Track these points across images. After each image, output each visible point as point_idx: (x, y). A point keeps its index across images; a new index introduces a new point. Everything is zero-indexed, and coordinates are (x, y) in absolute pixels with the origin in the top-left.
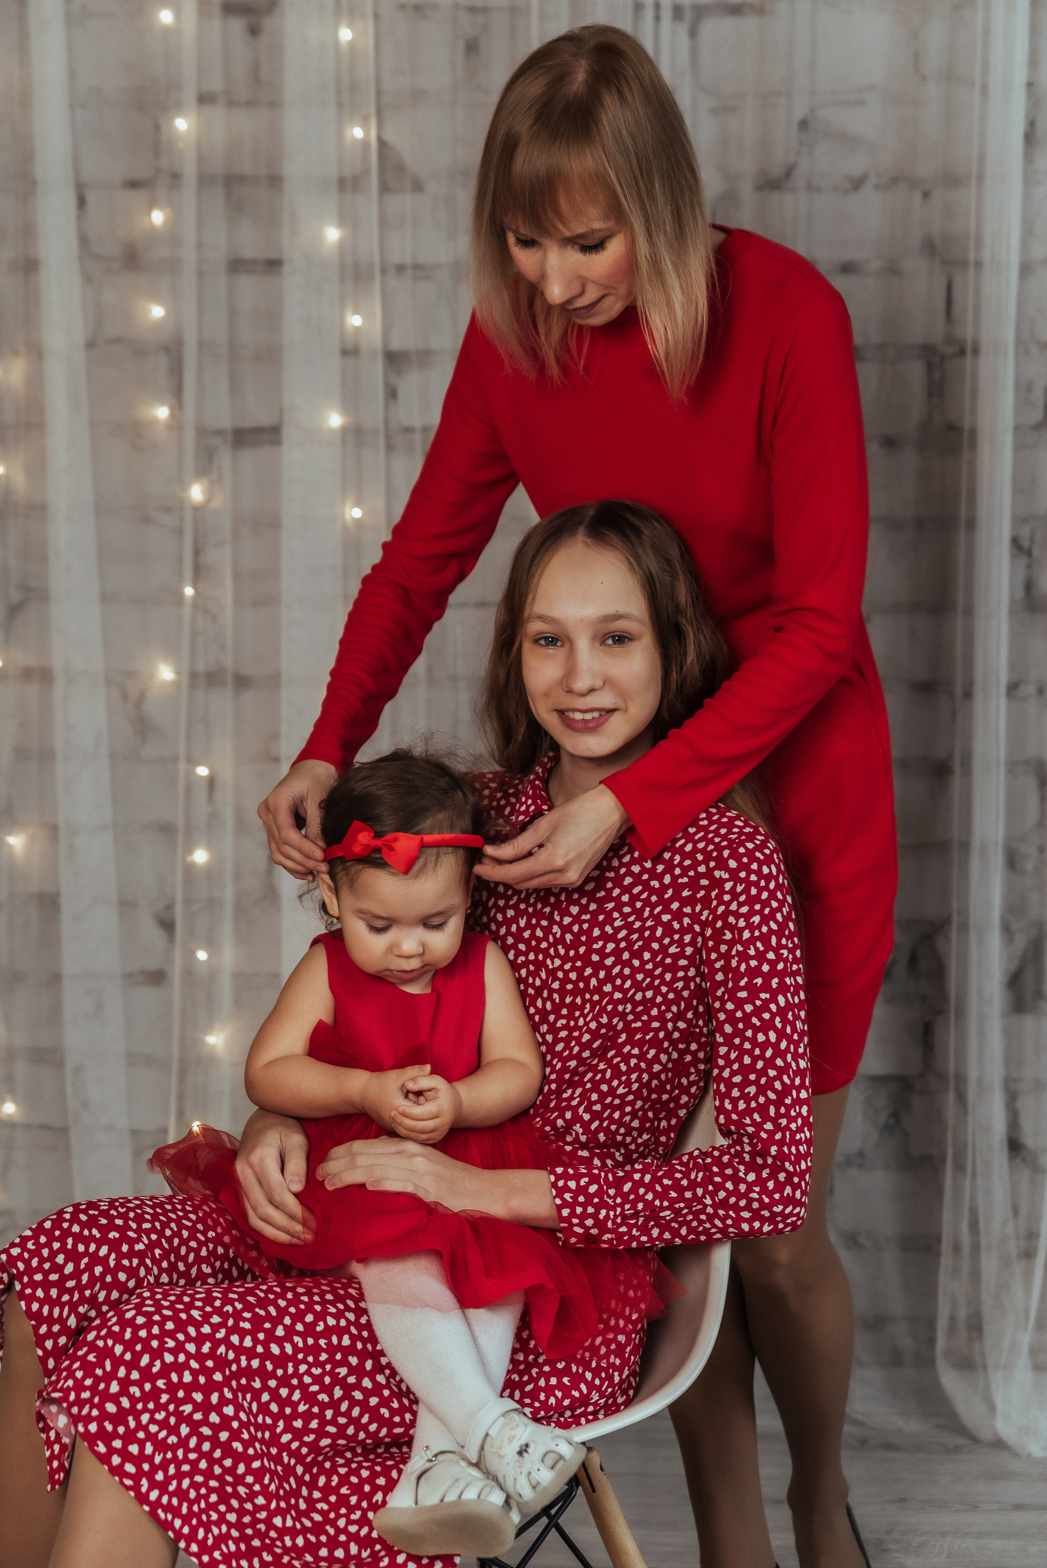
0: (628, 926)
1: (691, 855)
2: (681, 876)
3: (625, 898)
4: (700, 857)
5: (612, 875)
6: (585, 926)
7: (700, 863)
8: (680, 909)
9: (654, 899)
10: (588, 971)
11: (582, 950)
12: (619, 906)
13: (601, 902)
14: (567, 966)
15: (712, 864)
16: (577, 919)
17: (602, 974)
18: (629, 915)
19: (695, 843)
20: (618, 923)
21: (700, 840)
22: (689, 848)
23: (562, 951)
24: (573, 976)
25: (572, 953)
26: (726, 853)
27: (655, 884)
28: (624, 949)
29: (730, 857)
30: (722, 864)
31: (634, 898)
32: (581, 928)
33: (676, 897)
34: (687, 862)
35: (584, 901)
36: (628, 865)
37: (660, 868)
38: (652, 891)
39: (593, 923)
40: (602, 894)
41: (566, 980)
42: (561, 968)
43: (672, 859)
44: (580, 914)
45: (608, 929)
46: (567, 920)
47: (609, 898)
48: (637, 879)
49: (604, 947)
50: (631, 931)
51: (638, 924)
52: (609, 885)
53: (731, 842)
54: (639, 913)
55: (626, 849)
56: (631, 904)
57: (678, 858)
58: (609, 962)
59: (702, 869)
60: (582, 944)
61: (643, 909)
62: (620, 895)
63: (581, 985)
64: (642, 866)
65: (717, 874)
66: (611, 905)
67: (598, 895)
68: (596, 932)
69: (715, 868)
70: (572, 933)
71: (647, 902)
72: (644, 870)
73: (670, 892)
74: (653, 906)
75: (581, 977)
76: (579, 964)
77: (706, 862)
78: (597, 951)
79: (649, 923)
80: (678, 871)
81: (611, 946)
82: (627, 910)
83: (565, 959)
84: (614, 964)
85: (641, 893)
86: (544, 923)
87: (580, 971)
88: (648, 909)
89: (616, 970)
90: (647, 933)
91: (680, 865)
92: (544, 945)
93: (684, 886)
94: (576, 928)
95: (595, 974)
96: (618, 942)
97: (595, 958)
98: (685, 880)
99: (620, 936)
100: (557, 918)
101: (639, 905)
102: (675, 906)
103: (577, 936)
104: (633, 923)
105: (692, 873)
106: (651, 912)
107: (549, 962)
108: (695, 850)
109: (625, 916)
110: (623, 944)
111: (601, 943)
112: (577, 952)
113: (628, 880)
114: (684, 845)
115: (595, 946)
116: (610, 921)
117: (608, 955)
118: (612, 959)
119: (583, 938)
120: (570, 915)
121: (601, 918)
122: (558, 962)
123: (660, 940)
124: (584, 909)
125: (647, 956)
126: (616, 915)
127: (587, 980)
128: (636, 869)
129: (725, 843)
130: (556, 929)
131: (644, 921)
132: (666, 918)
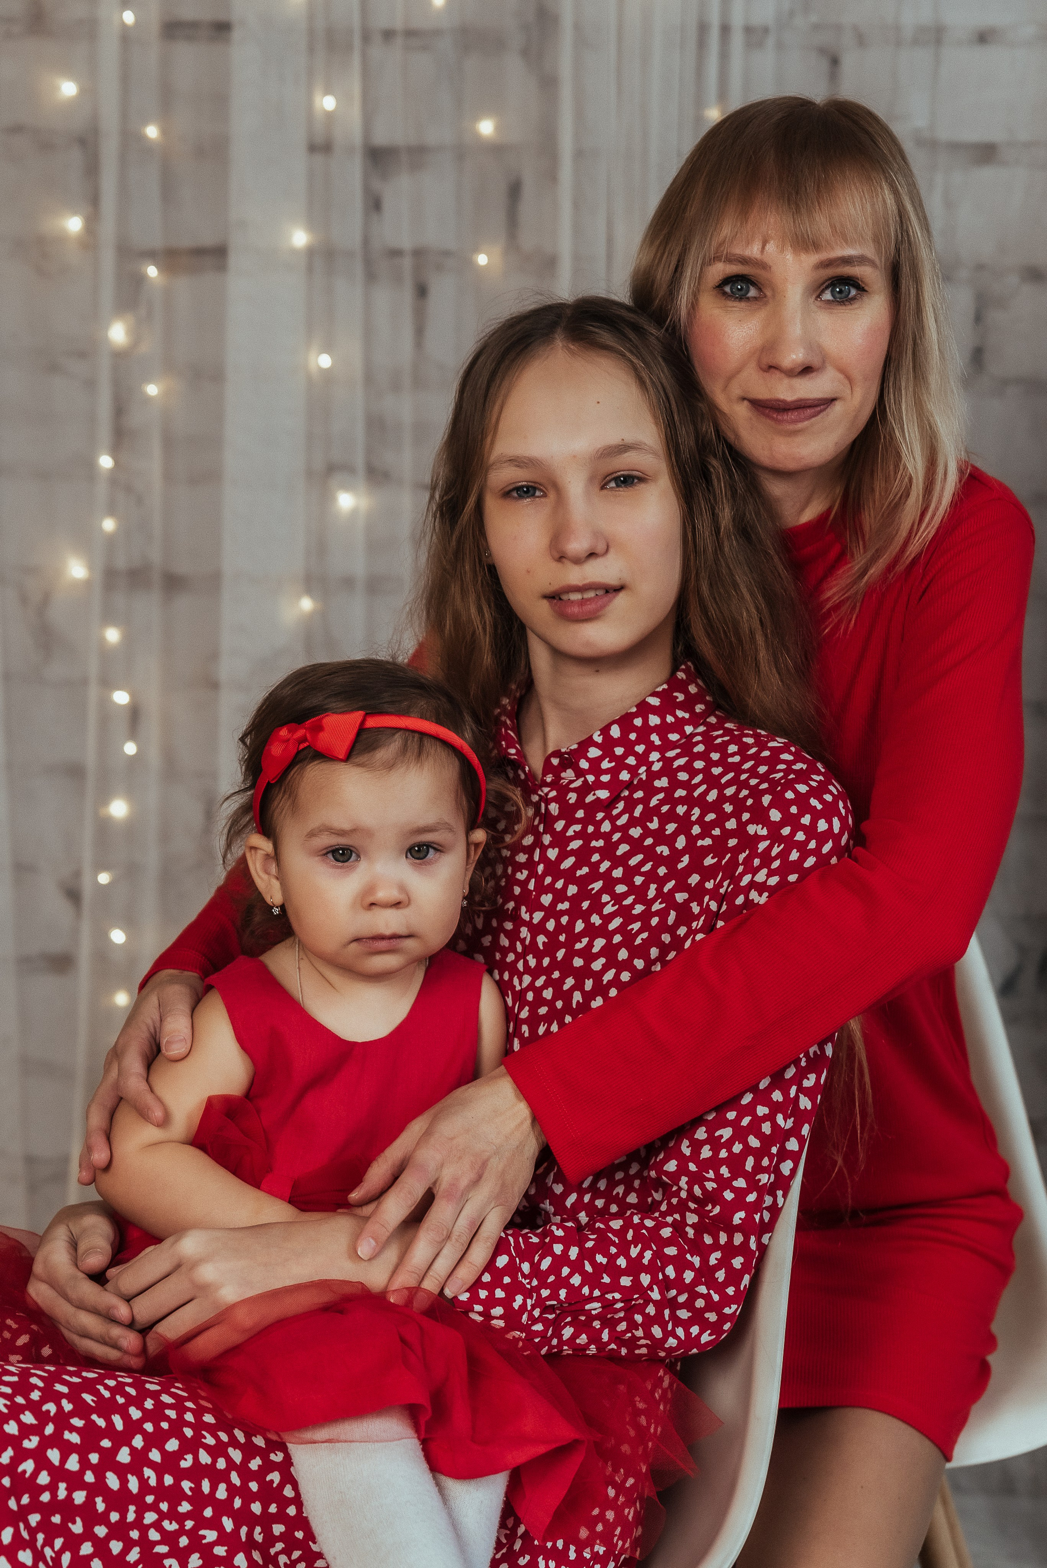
0: (625, 912)
1: (716, 807)
2: (701, 836)
3: (618, 873)
4: (728, 808)
5: (600, 843)
6: (564, 920)
7: (728, 817)
8: (701, 884)
9: (662, 871)
10: (570, 982)
11: (560, 954)
12: (610, 884)
13: (583, 883)
14: (539, 982)
15: (746, 816)
16: (551, 912)
17: (589, 984)
18: (625, 895)
19: (721, 788)
20: (608, 909)
21: (729, 784)
22: (712, 796)
23: (532, 962)
24: (548, 994)
25: (546, 961)
26: (766, 800)
27: (663, 850)
28: (619, 946)
29: (772, 805)
30: (759, 816)
31: (631, 873)
32: (558, 923)
33: (695, 866)
34: (710, 817)
35: (559, 884)
36: (625, 829)
37: (671, 828)
38: (659, 860)
39: (575, 913)
40: (585, 870)
41: (539, 1001)
42: (531, 986)
43: (688, 813)
44: (554, 903)
45: (596, 920)
46: (538, 916)
47: (594, 876)
48: (636, 846)
49: (590, 945)
50: (630, 919)
51: (639, 909)
52: (596, 857)
53: (774, 783)
54: (640, 894)
55: (621, 806)
56: (626, 878)
57: (696, 812)
58: (597, 965)
59: (731, 824)
60: (561, 945)
61: (645, 886)
62: (609, 870)
63: (559, 1004)
64: (645, 828)
65: (752, 829)
66: (597, 886)
67: (579, 873)
68: (580, 926)
69: (749, 822)
70: (546, 933)
71: (651, 877)
72: (647, 833)
73: (686, 859)
74: (661, 882)
75: (559, 993)
76: (556, 975)
77: (736, 814)
78: (580, 953)
79: (656, 907)
80: (696, 830)
81: (599, 943)
82: (621, 889)
83: (535, 973)
84: (605, 968)
85: (642, 863)
86: (509, 926)
87: (557, 985)
88: (653, 887)
89: (609, 976)
90: (655, 921)
91: (700, 821)
92: (511, 957)
93: (706, 850)
94: (551, 925)
95: (579, 986)
96: (609, 936)
97: (578, 962)
98: (708, 842)
99: (612, 926)
100: (526, 917)
101: (638, 880)
102: (694, 879)
103: (552, 936)
104: (632, 906)
105: (717, 832)
106: (659, 890)
107: (516, 981)
108: (722, 799)
109: (618, 899)
110: (617, 939)
111: (585, 941)
112: (553, 958)
113: (623, 848)
114: (706, 793)
115: (578, 946)
116: (597, 907)
117: (596, 956)
118: (602, 960)
119: (562, 938)
120: (541, 907)
121: (585, 905)
122: (527, 979)
123: (672, 930)
124: (560, 896)
125: (654, 952)
126: (605, 898)
127: (567, 996)
128: (636, 832)
129: (764, 786)
130: (524, 932)
131: (649, 903)
132: (680, 897)
